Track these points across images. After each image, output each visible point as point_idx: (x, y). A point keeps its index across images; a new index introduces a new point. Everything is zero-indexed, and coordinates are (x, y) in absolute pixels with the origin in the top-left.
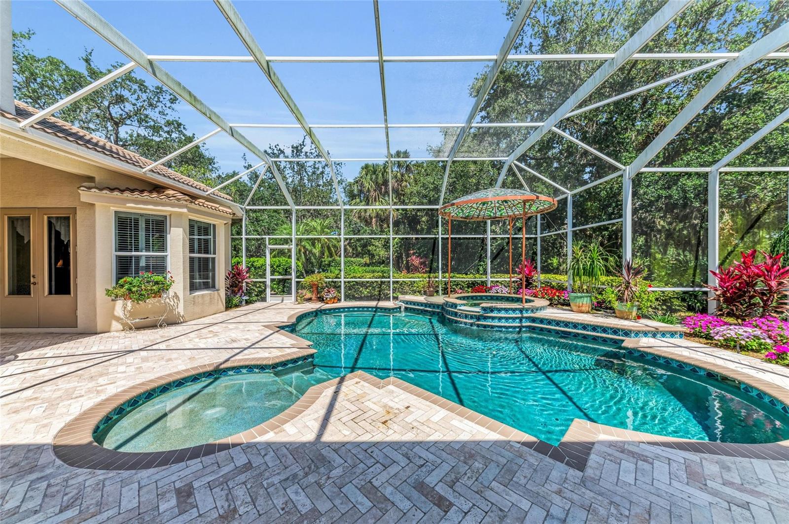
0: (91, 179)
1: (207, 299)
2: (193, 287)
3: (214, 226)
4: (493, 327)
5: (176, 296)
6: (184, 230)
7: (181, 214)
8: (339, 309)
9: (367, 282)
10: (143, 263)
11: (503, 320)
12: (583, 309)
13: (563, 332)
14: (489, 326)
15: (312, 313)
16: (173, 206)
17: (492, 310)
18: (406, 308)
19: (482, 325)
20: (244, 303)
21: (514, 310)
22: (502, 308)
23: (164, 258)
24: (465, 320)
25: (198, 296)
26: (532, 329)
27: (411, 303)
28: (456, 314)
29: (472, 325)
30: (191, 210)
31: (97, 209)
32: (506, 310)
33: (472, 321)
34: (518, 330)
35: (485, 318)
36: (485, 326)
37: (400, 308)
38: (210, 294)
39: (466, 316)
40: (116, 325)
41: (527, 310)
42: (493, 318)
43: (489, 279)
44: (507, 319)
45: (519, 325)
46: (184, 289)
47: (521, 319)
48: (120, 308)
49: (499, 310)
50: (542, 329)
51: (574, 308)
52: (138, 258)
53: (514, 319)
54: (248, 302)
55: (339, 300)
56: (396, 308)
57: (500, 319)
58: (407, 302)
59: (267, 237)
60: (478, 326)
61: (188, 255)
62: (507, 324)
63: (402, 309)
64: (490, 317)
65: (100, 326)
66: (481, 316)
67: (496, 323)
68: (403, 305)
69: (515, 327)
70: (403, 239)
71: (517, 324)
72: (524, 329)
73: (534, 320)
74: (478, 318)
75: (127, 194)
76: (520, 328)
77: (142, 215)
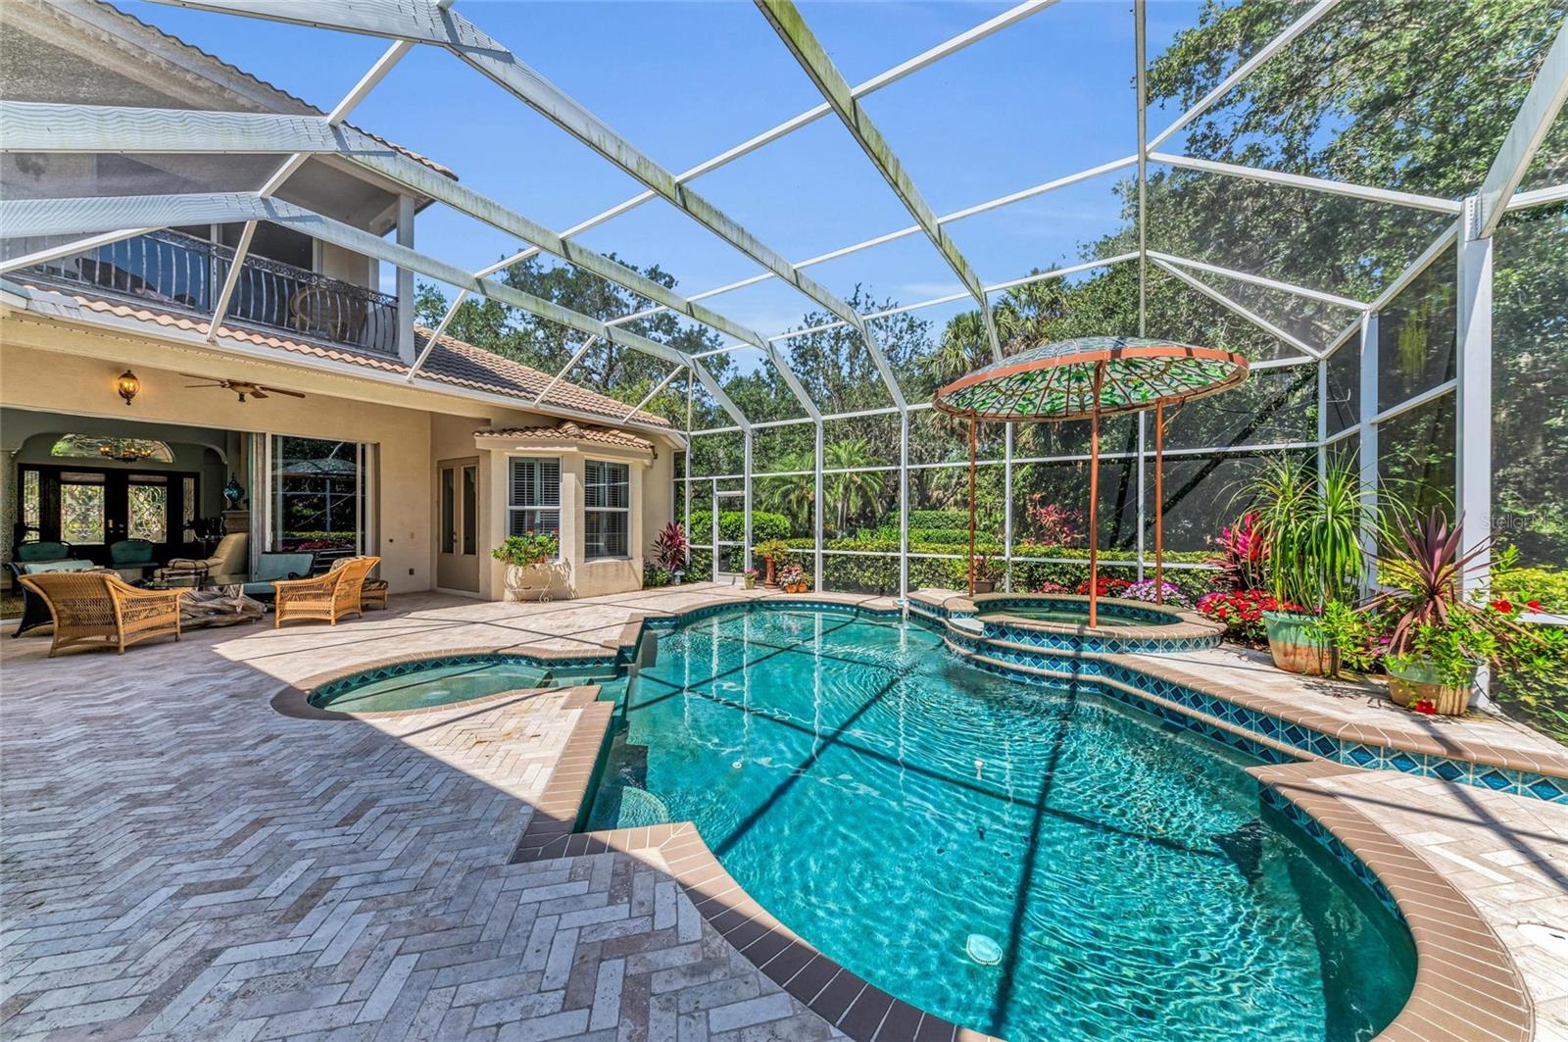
0: (487, 421)
1: (612, 570)
2: (591, 552)
3: (627, 466)
4: (1004, 671)
5: (567, 563)
6: (578, 477)
7: (572, 454)
8: (813, 603)
9: (867, 558)
10: (538, 520)
11: (1028, 659)
12: (1301, 660)
13: (1171, 713)
14: (997, 667)
15: (743, 604)
16: (561, 445)
17: (1004, 631)
18: (912, 615)
19: (984, 663)
20: (678, 580)
21: (1055, 638)
22: (1024, 630)
23: (558, 512)
24: (958, 648)
25: (598, 565)
26: (1105, 693)
29: (967, 660)
30: (582, 448)
31: (493, 456)
32: (1036, 636)
33: (968, 652)
34: (1066, 687)
35: (991, 648)
36: (990, 667)
37: (900, 611)
38: (617, 564)
39: (960, 640)
40: (508, 595)
41: (1095, 642)
42: (1006, 651)
43: (1144, 561)
44: (1037, 657)
45: (1069, 675)
46: (577, 554)
47: (1075, 663)
48: (514, 574)
49: (1020, 633)
51: (1278, 658)
52: (533, 513)
53: (1055, 659)
54: (684, 581)
55: (811, 588)
56: (892, 612)
57: (1020, 654)
58: (918, 603)
59: (714, 478)
60: (978, 663)
61: (583, 508)
62: (1035, 670)
63: (904, 615)
64: (999, 648)
65: (494, 594)
66: (983, 641)
67: (1011, 663)
68: (910, 608)
69: (1056, 680)
70: (1038, 464)
71: (1063, 672)
72: (1084, 689)
73: (1110, 669)
74: (981, 646)
75: (516, 435)
76: (1074, 683)
77: (537, 459)
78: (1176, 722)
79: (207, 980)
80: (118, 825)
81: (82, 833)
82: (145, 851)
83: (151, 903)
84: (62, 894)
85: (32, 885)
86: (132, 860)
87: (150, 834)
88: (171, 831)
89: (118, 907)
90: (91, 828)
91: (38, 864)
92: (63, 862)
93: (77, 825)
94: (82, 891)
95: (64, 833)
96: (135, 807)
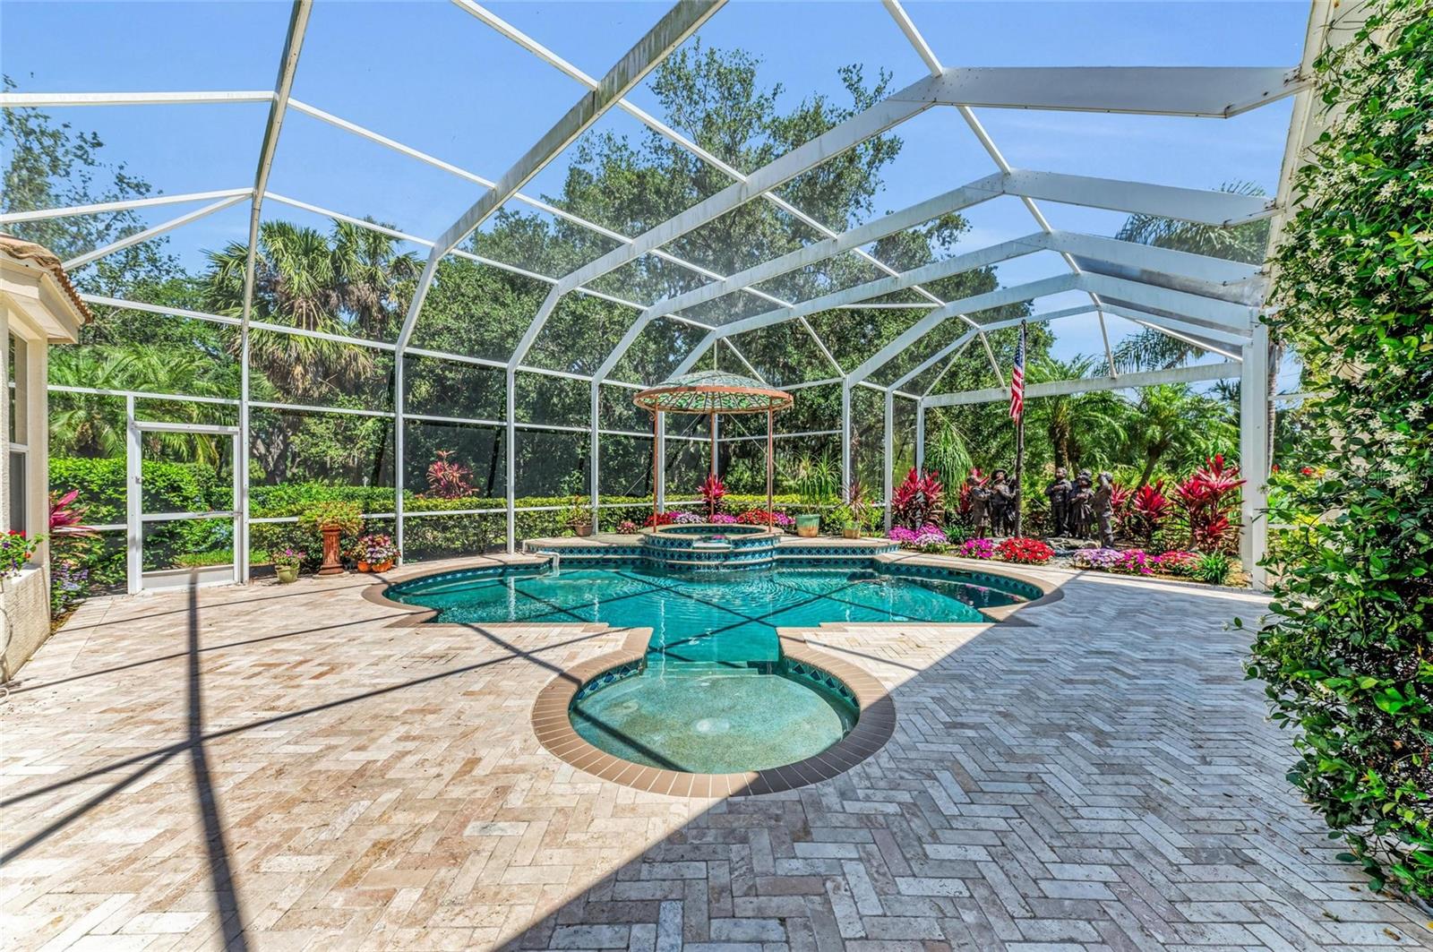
4: (745, 566)
12: (813, 532)
13: (815, 560)
14: (741, 566)
17: (744, 542)
18: (562, 561)
19: (731, 565)
24: (707, 563)
26: (781, 563)
27: (571, 550)
28: (689, 556)
29: (717, 567)
33: (717, 562)
34: (767, 566)
35: (737, 555)
36: (736, 567)
37: (551, 561)
39: (709, 558)
42: (746, 554)
50: (792, 561)
56: (546, 563)
57: (753, 553)
58: (563, 550)
60: (727, 567)
63: (556, 563)
64: (742, 554)
66: (732, 553)
67: (749, 560)
68: (557, 557)
72: (774, 564)
73: (783, 551)
74: (727, 556)
78: (817, 563)
79: (1151, 657)
80: (1128, 728)
81: (1150, 736)
82: (1130, 703)
83: (1148, 682)
84: (1179, 708)
85: (1190, 722)
86: (1140, 703)
87: (1118, 710)
88: (1108, 705)
89: (1160, 688)
90: (1143, 737)
91: (1182, 731)
92: (1170, 724)
93: (1149, 745)
94: (1169, 703)
95: (1159, 744)
96: (1107, 733)
